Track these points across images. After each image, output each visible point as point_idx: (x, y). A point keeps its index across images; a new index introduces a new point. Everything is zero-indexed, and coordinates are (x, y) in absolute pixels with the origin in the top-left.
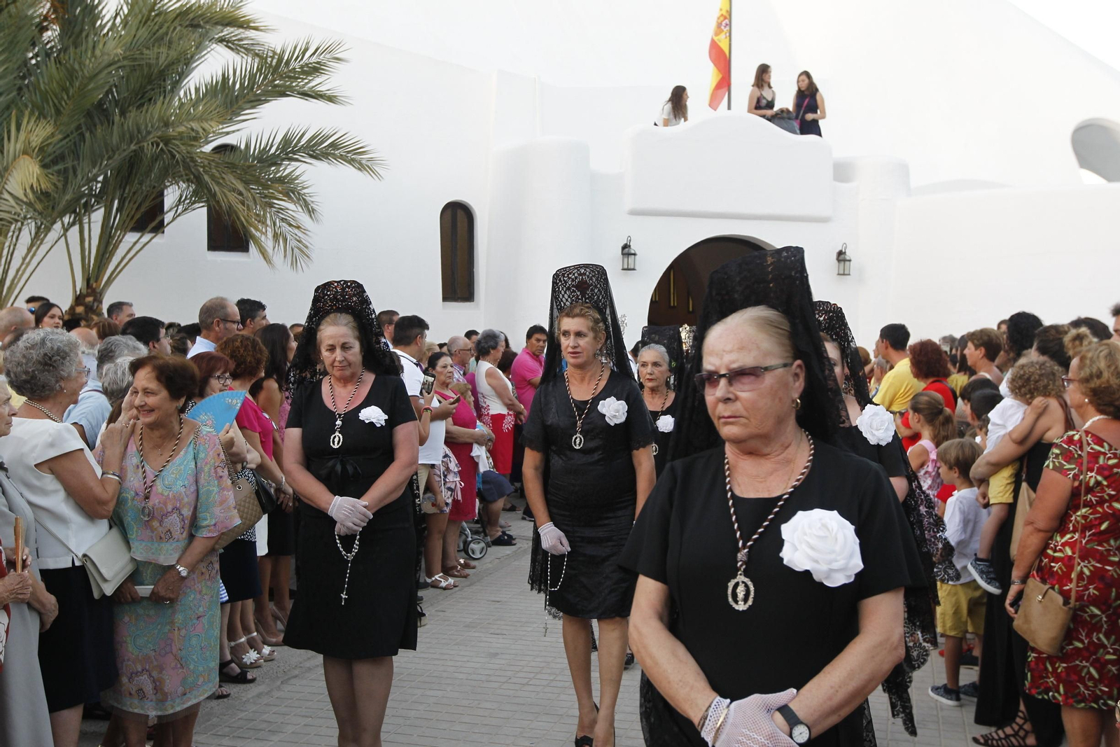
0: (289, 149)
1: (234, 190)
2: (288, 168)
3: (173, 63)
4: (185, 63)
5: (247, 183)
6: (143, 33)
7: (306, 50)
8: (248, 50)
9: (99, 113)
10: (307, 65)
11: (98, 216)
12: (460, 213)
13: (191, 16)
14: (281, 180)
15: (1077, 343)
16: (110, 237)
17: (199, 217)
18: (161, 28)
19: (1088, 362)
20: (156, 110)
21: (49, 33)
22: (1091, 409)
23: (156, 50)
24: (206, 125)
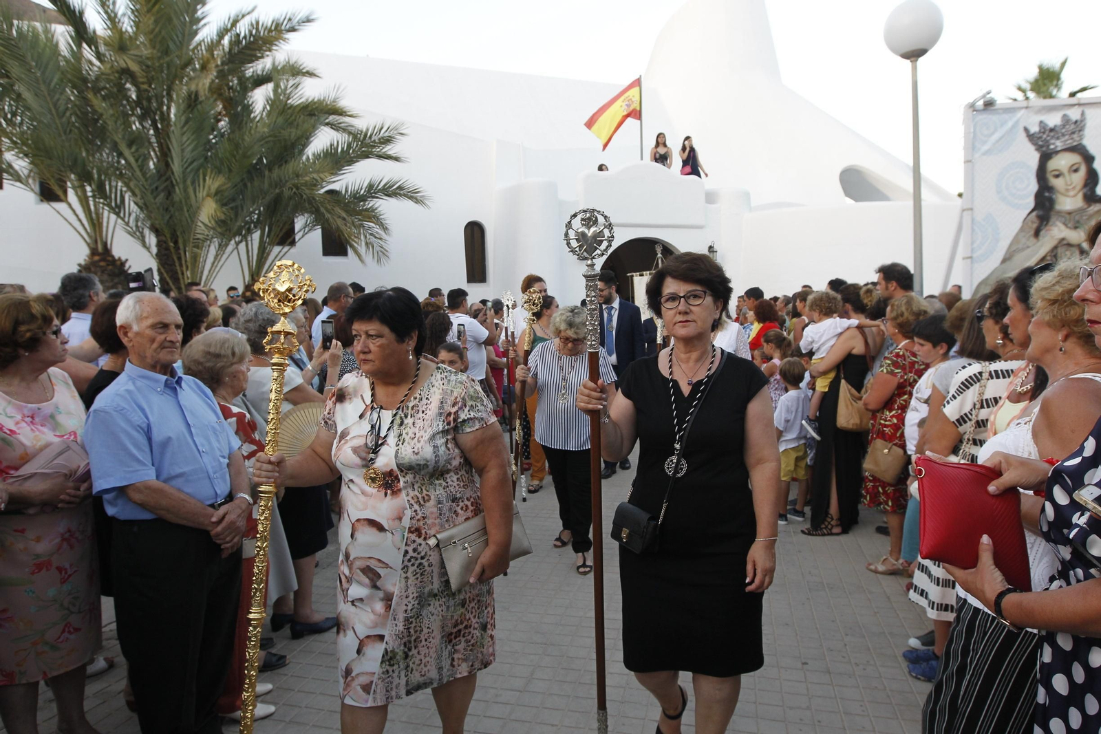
0: (373, 191)
1: (340, 217)
2: (372, 203)
3: (299, 138)
4: (305, 139)
5: (347, 211)
6: (280, 120)
7: (382, 128)
8: (344, 130)
9: (255, 171)
10: (382, 138)
11: (256, 236)
12: (476, 228)
13: (310, 109)
14: (367, 210)
15: (869, 294)
16: (265, 249)
17: (317, 235)
18: (291, 116)
19: (895, 307)
20: (291, 167)
21: (222, 123)
22: (900, 336)
23: (289, 130)
24: (322, 176)
